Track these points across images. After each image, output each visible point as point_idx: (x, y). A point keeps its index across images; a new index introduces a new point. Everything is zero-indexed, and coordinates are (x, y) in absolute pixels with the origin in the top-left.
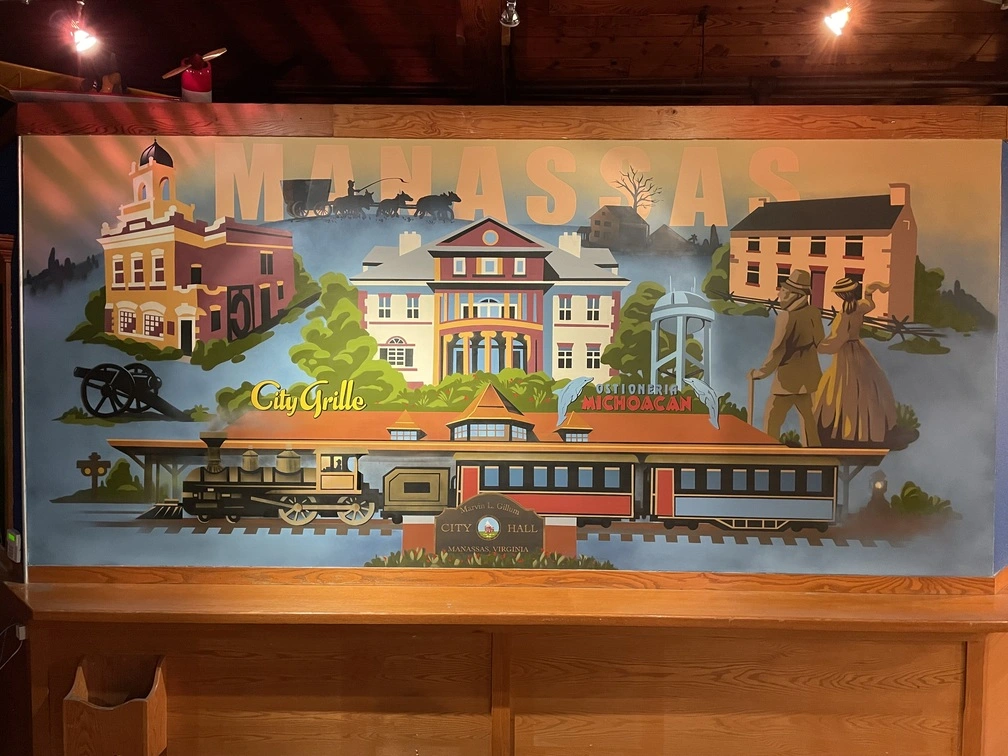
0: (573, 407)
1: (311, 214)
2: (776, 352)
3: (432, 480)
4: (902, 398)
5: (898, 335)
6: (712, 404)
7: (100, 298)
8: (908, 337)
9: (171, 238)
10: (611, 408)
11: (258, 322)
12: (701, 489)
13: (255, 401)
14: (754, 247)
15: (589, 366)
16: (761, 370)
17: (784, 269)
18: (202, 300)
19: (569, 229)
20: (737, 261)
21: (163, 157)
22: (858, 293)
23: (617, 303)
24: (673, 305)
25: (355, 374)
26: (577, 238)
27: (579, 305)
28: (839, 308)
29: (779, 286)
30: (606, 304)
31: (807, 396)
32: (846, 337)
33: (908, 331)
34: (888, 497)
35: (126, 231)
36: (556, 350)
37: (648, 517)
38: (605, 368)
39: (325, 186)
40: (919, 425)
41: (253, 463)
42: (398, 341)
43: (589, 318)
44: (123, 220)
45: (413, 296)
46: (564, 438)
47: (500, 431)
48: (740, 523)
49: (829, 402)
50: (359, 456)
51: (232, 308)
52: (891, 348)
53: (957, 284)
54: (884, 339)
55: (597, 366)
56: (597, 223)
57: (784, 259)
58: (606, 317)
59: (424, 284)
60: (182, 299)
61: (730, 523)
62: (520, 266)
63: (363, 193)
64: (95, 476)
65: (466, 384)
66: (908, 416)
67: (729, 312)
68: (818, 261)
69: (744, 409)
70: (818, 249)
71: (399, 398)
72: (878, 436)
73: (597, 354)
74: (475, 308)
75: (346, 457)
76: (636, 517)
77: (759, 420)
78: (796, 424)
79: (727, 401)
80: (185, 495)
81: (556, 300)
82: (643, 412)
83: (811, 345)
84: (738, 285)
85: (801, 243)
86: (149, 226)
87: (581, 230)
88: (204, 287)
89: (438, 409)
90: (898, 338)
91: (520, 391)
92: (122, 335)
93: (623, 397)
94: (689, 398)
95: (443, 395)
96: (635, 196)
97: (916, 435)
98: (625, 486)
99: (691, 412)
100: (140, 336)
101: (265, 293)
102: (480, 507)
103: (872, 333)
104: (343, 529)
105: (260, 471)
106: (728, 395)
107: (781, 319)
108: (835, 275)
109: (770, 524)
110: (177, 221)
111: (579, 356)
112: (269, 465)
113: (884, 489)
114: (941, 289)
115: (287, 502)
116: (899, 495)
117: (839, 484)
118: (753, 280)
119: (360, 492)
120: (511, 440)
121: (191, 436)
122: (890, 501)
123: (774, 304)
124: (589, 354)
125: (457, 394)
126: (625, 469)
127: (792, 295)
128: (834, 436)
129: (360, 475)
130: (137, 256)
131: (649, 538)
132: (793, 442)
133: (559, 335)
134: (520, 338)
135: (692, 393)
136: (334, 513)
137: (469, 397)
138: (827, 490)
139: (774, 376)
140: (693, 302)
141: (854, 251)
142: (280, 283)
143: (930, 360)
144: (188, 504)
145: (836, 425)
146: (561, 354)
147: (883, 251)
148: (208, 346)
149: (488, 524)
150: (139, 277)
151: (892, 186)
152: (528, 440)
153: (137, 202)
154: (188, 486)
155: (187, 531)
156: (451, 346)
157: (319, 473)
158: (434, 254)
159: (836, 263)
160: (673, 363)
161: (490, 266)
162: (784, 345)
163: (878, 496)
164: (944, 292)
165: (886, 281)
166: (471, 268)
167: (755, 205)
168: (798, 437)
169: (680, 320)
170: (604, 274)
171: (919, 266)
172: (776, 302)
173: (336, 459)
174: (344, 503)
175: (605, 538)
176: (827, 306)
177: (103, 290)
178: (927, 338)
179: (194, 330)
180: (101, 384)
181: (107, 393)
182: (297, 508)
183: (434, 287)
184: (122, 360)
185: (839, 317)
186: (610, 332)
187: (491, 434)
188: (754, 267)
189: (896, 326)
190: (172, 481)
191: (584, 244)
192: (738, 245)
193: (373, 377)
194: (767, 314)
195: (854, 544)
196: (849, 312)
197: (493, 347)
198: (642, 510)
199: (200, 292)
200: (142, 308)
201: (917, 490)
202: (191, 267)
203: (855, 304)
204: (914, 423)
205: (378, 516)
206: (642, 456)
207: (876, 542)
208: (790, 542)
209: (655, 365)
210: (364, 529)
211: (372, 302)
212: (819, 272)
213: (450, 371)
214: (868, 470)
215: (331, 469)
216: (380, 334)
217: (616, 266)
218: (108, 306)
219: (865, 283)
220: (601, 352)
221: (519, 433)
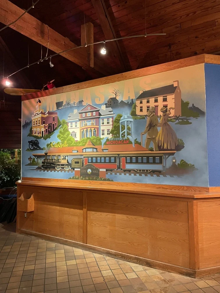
0: (105, 144)
1: (60, 108)
2: (147, 127)
3: (79, 161)
5: (177, 120)
6: (133, 142)
7: (31, 128)
8: (180, 120)
9: (41, 116)
10: (112, 144)
11: (52, 130)
12: (131, 162)
14: (141, 103)
15: (108, 134)
16: (144, 132)
17: (148, 107)
18: (45, 127)
19: (103, 104)
20: (137, 107)
21: (40, 102)
22: (166, 111)
23: (113, 120)
24: (124, 119)
25: (67, 139)
26: (105, 106)
27: (105, 121)
28: (162, 115)
29: (147, 111)
30: (111, 120)
31: (155, 138)
32: (164, 122)
33: (180, 119)
34: (177, 164)
35: (35, 116)
36: (101, 131)
37: (120, 169)
38: (111, 134)
39: (62, 102)
40: (184, 144)
41: (52, 158)
42: (74, 132)
43: (107, 124)
44: (35, 113)
45: (76, 122)
46: (103, 151)
47: (91, 150)
48: (140, 171)
49: (160, 139)
50: (67, 156)
51: (49, 128)
52: (176, 124)
53: (193, 105)
54: (174, 122)
55: (109, 134)
56: (109, 102)
57: (148, 104)
58: (111, 123)
59: (78, 120)
60: (42, 127)
61: (138, 170)
62: (94, 113)
63: (68, 103)
64: (30, 161)
65: (85, 140)
66: (181, 142)
67: (136, 119)
68: (156, 104)
69: (140, 142)
70: (156, 101)
71: (74, 144)
72: (173, 148)
73: (109, 132)
74: (87, 124)
75: (65, 156)
76: (118, 169)
77: (144, 145)
78: (152, 145)
79: (137, 140)
80: (42, 164)
81: (101, 120)
82: (119, 144)
83: (155, 125)
84: (138, 112)
85: (152, 100)
86: (38, 114)
87: (106, 104)
88: (45, 124)
89: (80, 146)
90: (177, 121)
91: (95, 141)
92: (34, 134)
93: (114, 141)
94: (128, 140)
95: (81, 143)
96: (116, 95)
97: (184, 147)
98: (115, 162)
99: (129, 144)
100: (36, 135)
101: (54, 124)
102: (88, 167)
103: (171, 121)
104: (65, 171)
105: (53, 159)
106: (137, 139)
107: (148, 119)
108: (160, 106)
109: (147, 171)
110: (42, 113)
111: (106, 132)
112: (54, 158)
113: (176, 162)
114: (189, 107)
115: (56, 166)
116: (180, 163)
117: (164, 160)
118: (141, 110)
119: (68, 164)
120: (93, 152)
122: (177, 165)
123: (146, 116)
124: (108, 132)
125: (84, 142)
126: (115, 157)
127: (150, 113)
128: (162, 148)
129: (68, 160)
130: (36, 120)
131: (120, 174)
132: (152, 150)
133: (102, 128)
134: (95, 129)
135: (128, 139)
136: (63, 168)
137: (86, 143)
138: (161, 162)
139: (147, 134)
140: (128, 117)
141: (165, 100)
142: (56, 122)
144: (43, 166)
145: (162, 145)
146: (102, 132)
147: (173, 99)
148: (46, 136)
149: (89, 171)
150: (36, 124)
151: (174, 82)
152: (96, 152)
153: (36, 110)
154: (43, 162)
155: (42, 171)
156: (83, 132)
157: (61, 160)
158: (80, 113)
159: (161, 103)
160: (124, 132)
161: (89, 114)
162: (149, 126)
163: (174, 164)
165: (174, 107)
166: (86, 115)
167: (141, 92)
168: (153, 149)
169: (126, 122)
170: (110, 113)
171: (182, 101)
172: (147, 115)
173: (64, 157)
174: (65, 166)
175: (111, 174)
176: (159, 115)
177: (32, 127)
178: (185, 120)
179: (44, 133)
180: (31, 144)
181: (32, 145)
182: (58, 167)
183: (80, 120)
184: (34, 139)
185: (162, 117)
186: (112, 126)
187: (90, 151)
188: (141, 107)
189: (177, 118)
190: (40, 161)
191: (106, 107)
192: (138, 103)
193: (69, 140)
194: (144, 118)
195: (168, 176)
196: (164, 116)
197: (90, 132)
198: (119, 167)
199: (44, 125)
200: (37, 129)
201: (185, 162)
202: (44, 121)
203: (166, 114)
205: (70, 169)
206: (119, 155)
208: (152, 176)
209: (121, 133)
210: (68, 171)
211: (70, 124)
212: (157, 107)
213: (82, 138)
214: (171, 157)
215: (63, 159)
216: (71, 131)
217: (112, 111)
218: (32, 130)
219: (168, 108)
220: (110, 131)
221: (95, 150)
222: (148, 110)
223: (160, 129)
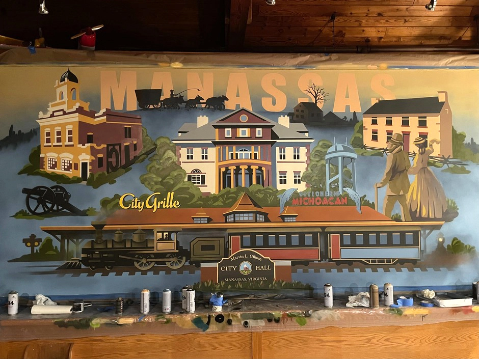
1: (151, 107)
2: (387, 174)
3: (216, 244)
4: (450, 196)
5: (446, 165)
6: (357, 201)
7: (38, 151)
8: (451, 166)
9: (77, 119)
10: (307, 204)
11: (123, 163)
12: (353, 244)
13: (121, 204)
14: (374, 122)
15: (295, 183)
16: (381, 183)
17: (389, 133)
18: (93, 152)
19: (283, 113)
20: (367, 129)
21: (72, 78)
22: (425, 145)
23: (308, 150)
24: (336, 151)
25: (175, 189)
26: (287, 118)
27: (289, 151)
28: (417, 152)
29: (388, 141)
30: (303, 151)
31: (403, 196)
32: (421, 166)
33: (450, 163)
34: (445, 245)
35: (52, 116)
36: (278, 175)
37: (328, 260)
38: (303, 184)
39: (159, 92)
40: (458, 209)
41: (120, 237)
42: (197, 171)
43: (295, 158)
44: (51, 110)
45: (204, 147)
46: (284, 220)
47: (251, 217)
48: (374, 261)
49: (415, 199)
50: (176, 232)
51: (109, 155)
52: (442, 171)
53: (472, 139)
54: (439, 167)
55: (299, 182)
56: (297, 111)
57: (389, 128)
58: (303, 158)
59: (210, 142)
60: (81, 152)
61: (369, 261)
62: (259, 132)
63: (178, 96)
64: (33, 246)
65: (233, 193)
66: (452, 205)
67: (364, 154)
68: (406, 129)
69: (373, 203)
70: (405, 123)
71: (197, 201)
72: (439, 216)
73: (299, 176)
74: (237, 154)
75: (170, 233)
76: (322, 260)
78: (399, 210)
79: (365, 199)
80: (83, 256)
81: (278, 149)
82: (323, 205)
83: (404, 171)
84: (368, 141)
85: (397, 120)
86: (65, 113)
87: (289, 115)
88: (94, 145)
89: (218, 206)
90: (446, 166)
91: (261, 196)
92: (48, 170)
93: (313, 198)
94: (346, 198)
95: (221, 199)
96: (316, 98)
97: (457, 214)
98: (315, 244)
99: (347, 205)
100: (59, 171)
101: (127, 147)
103: (433, 164)
104: (169, 271)
105: (124, 242)
106: (365, 196)
107: (389, 157)
108: (414, 136)
109: (388, 261)
110: (80, 110)
111: (290, 178)
112: (129, 238)
113: (443, 241)
115: (138, 258)
116: (451, 244)
117: (421, 240)
118: (375, 138)
119: (178, 251)
120: (256, 222)
121: (87, 224)
122: (446, 248)
123: (385, 150)
124: (295, 177)
125: (228, 198)
126: (315, 235)
127: (394, 146)
128: (418, 215)
129: (178, 242)
130: (58, 129)
131: (328, 271)
132: (398, 219)
133: (280, 167)
134: (260, 169)
135: (347, 195)
136: (164, 263)
137: (235, 200)
138: (416, 243)
139: (387, 186)
140: (346, 149)
141: (423, 124)
142: (135, 142)
143: (461, 176)
144: (84, 261)
145: (418, 210)
146: (281, 177)
147: (437, 124)
148: (96, 176)
149: (245, 266)
150: (59, 140)
151: (439, 92)
152: (265, 222)
153: (58, 101)
154: (84, 251)
155: (84, 275)
156: (225, 173)
157: (155, 242)
158: (215, 127)
159: (414, 130)
160: (337, 181)
161: (244, 133)
162: (392, 170)
163: (440, 245)
164: (466, 143)
165: (439, 139)
166: (234, 133)
167: (374, 101)
168: (400, 216)
169: (340, 159)
170: (301, 136)
171: (454, 131)
172: (386, 149)
173: (165, 234)
174: (169, 257)
175: (305, 271)
176: (411, 151)
177: (39, 147)
178: (460, 166)
179: (89, 167)
180: (37, 197)
181: (41, 202)
182: (144, 261)
183: (215, 144)
184: (49, 184)
185: (417, 156)
186: (305, 165)
187: (246, 219)
188: (375, 132)
189: (445, 161)
190: (76, 248)
191: (291, 121)
192: (367, 121)
193: (182, 190)
194: (382, 155)
195: (430, 270)
196: (422, 154)
197: (246, 174)
198: (324, 255)
199: (92, 147)
200: (61, 156)
201: (459, 242)
202: (86, 134)
203: (424, 150)
204: (455, 208)
205: (187, 264)
206: (323, 228)
207: (441, 268)
208: (399, 270)
209: (328, 182)
210: (180, 271)
211: (184, 151)
212: (407, 134)
213: (224, 187)
214: (435, 232)
215: (162, 239)
216: (188, 168)
217: (307, 132)
218: (42, 155)
219: (429, 139)
220: (301, 175)
221: (261, 218)
222: (388, 138)
223: (413, 179)
